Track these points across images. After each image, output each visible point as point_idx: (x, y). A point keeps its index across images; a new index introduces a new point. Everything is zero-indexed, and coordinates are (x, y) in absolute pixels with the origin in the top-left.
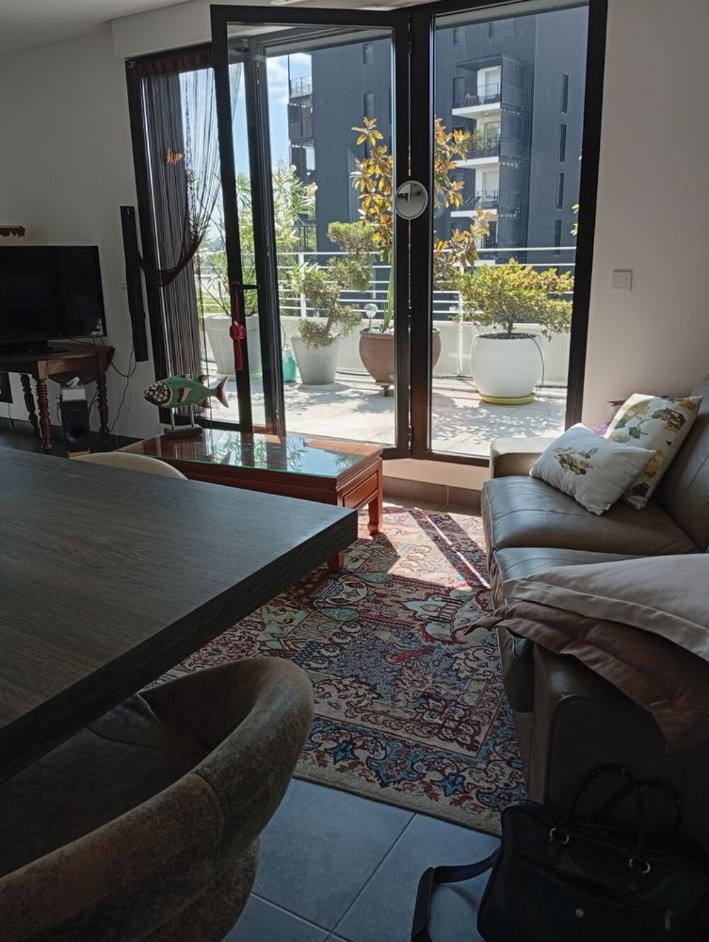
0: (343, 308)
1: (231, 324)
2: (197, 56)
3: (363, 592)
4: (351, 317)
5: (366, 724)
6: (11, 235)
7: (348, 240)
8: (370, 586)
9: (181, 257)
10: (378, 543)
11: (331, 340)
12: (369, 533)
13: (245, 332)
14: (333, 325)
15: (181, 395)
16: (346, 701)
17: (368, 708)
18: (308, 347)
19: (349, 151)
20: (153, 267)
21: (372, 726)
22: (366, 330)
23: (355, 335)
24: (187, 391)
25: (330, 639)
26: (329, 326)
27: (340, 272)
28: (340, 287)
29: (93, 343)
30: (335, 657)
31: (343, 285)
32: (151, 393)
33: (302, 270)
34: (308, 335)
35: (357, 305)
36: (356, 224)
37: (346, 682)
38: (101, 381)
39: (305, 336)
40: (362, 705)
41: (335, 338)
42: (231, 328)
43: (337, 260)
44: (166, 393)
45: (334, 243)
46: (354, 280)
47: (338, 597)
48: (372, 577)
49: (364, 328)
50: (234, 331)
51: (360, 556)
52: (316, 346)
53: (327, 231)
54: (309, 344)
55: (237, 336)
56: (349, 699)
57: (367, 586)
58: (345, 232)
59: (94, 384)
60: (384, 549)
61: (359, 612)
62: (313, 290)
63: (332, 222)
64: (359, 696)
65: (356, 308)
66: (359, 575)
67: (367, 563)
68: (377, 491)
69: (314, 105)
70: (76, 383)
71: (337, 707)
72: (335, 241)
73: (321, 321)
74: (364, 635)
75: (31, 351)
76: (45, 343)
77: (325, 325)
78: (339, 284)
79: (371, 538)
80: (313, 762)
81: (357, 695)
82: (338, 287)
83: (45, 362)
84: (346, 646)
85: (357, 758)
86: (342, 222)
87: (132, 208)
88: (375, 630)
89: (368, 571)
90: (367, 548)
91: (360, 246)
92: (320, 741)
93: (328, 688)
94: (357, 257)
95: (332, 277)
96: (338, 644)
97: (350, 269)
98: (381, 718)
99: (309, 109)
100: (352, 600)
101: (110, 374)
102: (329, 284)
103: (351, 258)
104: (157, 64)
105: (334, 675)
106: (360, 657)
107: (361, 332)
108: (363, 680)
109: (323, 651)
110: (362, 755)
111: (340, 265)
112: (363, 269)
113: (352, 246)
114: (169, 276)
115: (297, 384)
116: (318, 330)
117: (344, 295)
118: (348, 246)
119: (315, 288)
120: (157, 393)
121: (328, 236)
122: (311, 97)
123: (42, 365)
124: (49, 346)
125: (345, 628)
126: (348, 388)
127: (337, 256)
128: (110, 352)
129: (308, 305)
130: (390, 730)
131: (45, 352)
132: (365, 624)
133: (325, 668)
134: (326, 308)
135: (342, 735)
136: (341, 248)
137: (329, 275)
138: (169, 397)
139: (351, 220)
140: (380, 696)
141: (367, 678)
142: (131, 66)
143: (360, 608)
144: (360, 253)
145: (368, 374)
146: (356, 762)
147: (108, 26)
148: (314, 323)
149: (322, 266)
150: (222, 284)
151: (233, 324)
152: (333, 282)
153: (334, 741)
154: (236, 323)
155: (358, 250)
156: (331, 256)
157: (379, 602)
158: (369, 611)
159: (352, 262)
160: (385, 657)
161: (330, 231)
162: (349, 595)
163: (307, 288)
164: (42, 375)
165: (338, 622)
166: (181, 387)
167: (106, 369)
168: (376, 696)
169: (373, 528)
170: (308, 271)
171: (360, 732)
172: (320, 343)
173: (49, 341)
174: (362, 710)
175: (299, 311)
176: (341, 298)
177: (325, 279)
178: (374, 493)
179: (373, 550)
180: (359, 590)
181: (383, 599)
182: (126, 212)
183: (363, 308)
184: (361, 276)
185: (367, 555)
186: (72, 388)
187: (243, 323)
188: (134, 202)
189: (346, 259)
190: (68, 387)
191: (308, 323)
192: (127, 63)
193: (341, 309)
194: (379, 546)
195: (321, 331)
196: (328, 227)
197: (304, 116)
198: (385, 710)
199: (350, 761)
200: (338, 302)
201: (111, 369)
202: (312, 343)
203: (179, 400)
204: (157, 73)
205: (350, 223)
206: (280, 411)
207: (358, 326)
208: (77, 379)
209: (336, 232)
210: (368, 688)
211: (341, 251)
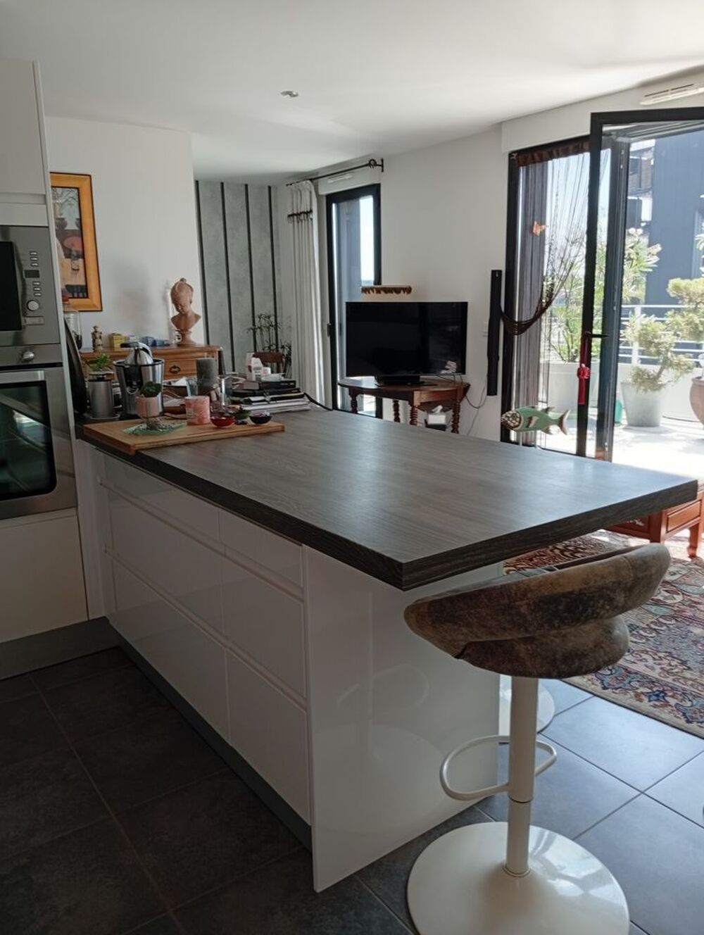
0: (676, 356)
1: (579, 367)
2: (571, 147)
3: (679, 598)
4: (683, 365)
5: (675, 683)
6: (402, 292)
7: (687, 295)
8: (686, 595)
9: (536, 312)
10: (696, 564)
11: (661, 386)
12: (688, 555)
13: (589, 373)
14: (665, 372)
15: (530, 422)
16: (660, 666)
17: (679, 674)
18: (637, 391)
19: (697, 214)
20: (511, 318)
21: (681, 685)
22: (699, 378)
23: (686, 382)
24: (535, 419)
25: (647, 625)
26: (660, 373)
27: (678, 324)
28: (676, 337)
29: (453, 379)
30: (652, 637)
31: (678, 335)
32: (506, 419)
33: (638, 321)
34: (639, 380)
35: (691, 355)
36: (698, 280)
37: (662, 655)
38: (456, 411)
39: (635, 381)
40: (674, 671)
41: (665, 385)
42: (579, 369)
43: (675, 313)
44: (518, 419)
45: (674, 298)
46: (690, 332)
47: (656, 598)
48: (689, 589)
49: (697, 376)
50: (580, 373)
51: (678, 571)
52: (645, 390)
53: (667, 287)
54: (638, 388)
55: (583, 375)
56: (663, 666)
57: (683, 594)
58: (685, 288)
59: (451, 413)
60: (700, 570)
61: (675, 611)
62: (647, 341)
63: (672, 278)
64: (671, 665)
65: (690, 357)
66: (677, 585)
67: (684, 577)
68: (699, 518)
69: (655, 156)
70: (439, 410)
71: (653, 669)
72: (674, 295)
73: (653, 369)
74: (678, 627)
75: (409, 384)
76: (419, 378)
77: (657, 371)
78: (676, 334)
79: (690, 560)
80: (632, 698)
81: (670, 665)
82: (673, 337)
83: (419, 392)
84: (661, 632)
85: (668, 702)
86: (683, 278)
87: (500, 272)
88: (688, 625)
89: (685, 584)
90: (684, 567)
91: (699, 300)
92: (637, 686)
93: (645, 656)
94: (695, 310)
95: (669, 328)
96: (655, 630)
97: (687, 321)
98: (690, 682)
99: (649, 160)
100: (669, 602)
101: (464, 405)
102: (665, 335)
103: (689, 311)
104: (536, 155)
105: (651, 649)
106: (673, 641)
107: (693, 380)
108: (676, 656)
109: (642, 632)
110: (672, 701)
111: (678, 318)
112: (700, 321)
113: (691, 301)
114: (524, 327)
115: (622, 425)
116: (649, 376)
117: (678, 345)
118: (687, 300)
119: (650, 338)
120: (511, 419)
121: (668, 291)
122: (653, 149)
123: (417, 395)
124: (421, 380)
125: (661, 620)
126: (675, 431)
127: (675, 309)
128: (466, 388)
129: (642, 353)
130: (696, 690)
131: (418, 384)
132: (679, 619)
133: (644, 643)
134: (659, 356)
135: (656, 686)
136: (680, 302)
137: (665, 327)
138: (520, 422)
139: (692, 276)
140: (689, 668)
141: (679, 655)
142: (514, 158)
143: (676, 609)
144: (699, 306)
145: (698, 420)
146: (667, 704)
147: (498, 127)
148: (645, 370)
149: (659, 317)
150: (561, 333)
151: (581, 366)
152: (668, 332)
153: (650, 689)
154: (583, 365)
155: (698, 304)
156: (669, 309)
157: (694, 607)
158: (684, 611)
159: (690, 315)
160: (696, 645)
161: (670, 286)
162: (666, 598)
163: (642, 338)
164: (416, 403)
165: (656, 615)
166: (529, 416)
167: (461, 400)
168: (686, 668)
169: (692, 552)
170: (644, 322)
171: (671, 687)
172: (649, 388)
173: (421, 377)
174: (673, 674)
175: (630, 358)
176: (675, 347)
177: (661, 330)
178: (695, 520)
179: (690, 569)
180: (675, 596)
181: (698, 606)
182: (496, 275)
183: (697, 358)
184: (698, 328)
185: (684, 572)
186: (436, 414)
187: (589, 365)
188: (501, 266)
189: (684, 312)
190: (432, 412)
191: (639, 370)
192: (510, 155)
193: (675, 358)
194: (696, 567)
195: (651, 377)
196: (668, 283)
197: (644, 167)
198: (694, 677)
199: (662, 703)
200: (672, 351)
201: (465, 400)
202: (642, 388)
203: (527, 427)
204: (535, 162)
205: (691, 278)
206: (609, 444)
207: (690, 374)
208: (440, 407)
209: (677, 288)
210: (679, 662)
211: (680, 304)
